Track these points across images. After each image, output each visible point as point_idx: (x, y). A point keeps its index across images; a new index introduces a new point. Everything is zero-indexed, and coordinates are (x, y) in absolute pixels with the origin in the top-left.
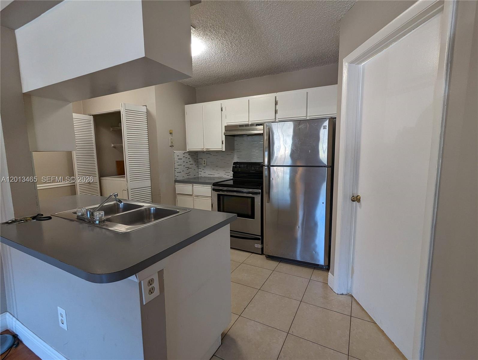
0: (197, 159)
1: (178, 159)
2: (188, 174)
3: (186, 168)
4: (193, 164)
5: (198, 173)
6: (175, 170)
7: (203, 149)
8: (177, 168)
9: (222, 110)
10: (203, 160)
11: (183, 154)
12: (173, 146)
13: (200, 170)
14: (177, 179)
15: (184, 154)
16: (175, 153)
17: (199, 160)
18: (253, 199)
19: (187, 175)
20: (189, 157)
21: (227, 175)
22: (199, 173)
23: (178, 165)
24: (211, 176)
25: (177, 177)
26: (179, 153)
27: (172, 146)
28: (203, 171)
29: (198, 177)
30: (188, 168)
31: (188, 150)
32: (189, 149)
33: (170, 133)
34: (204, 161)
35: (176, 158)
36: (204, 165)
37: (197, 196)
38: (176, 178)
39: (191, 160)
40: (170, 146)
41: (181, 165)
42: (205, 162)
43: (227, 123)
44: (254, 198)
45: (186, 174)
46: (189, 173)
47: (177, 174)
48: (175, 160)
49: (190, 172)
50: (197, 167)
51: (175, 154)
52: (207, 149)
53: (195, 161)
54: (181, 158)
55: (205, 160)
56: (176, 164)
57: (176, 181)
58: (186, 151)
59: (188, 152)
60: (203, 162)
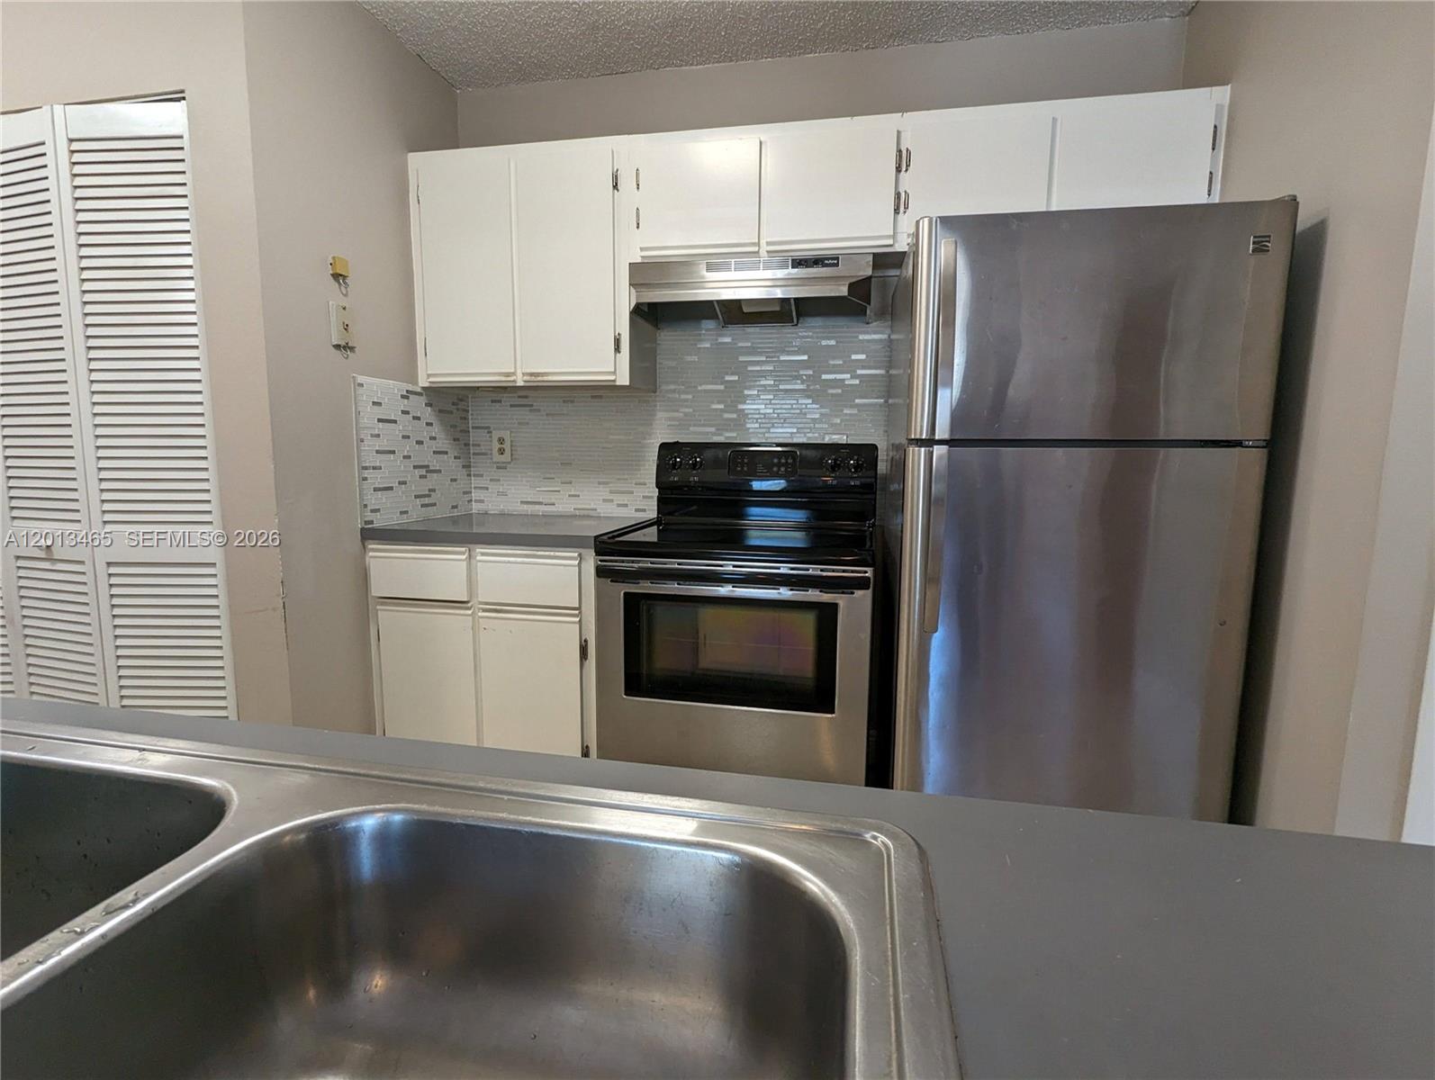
0: (461, 431)
1: (379, 420)
2: (426, 501)
3: (415, 467)
4: (446, 453)
5: (467, 498)
6: (366, 474)
7: (508, 375)
8: (374, 468)
9: (615, 187)
10: (496, 435)
11: (403, 397)
12: (352, 349)
13: (475, 482)
14: (372, 522)
15: (407, 398)
16: (362, 385)
17: (474, 436)
18: (827, 615)
19: (422, 506)
20: (427, 414)
21: (619, 505)
22: (474, 495)
23: (378, 452)
24: (537, 507)
25: (372, 511)
26: (380, 389)
27: (344, 347)
28: (492, 486)
29: (469, 517)
30: (423, 472)
31: (423, 382)
32: (429, 376)
33: (336, 276)
34: (501, 441)
35: (369, 415)
36: (497, 457)
37: (498, 608)
38: (370, 517)
39: (436, 430)
40: (337, 347)
41: (393, 452)
42: (507, 446)
43: (642, 249)
44: (834, 607)
45: (416, 497)
46: (429, 496)
47: (374, 500)
48: (365, 421)
49: (434, 490)
50: (463, 467)
51: (360, 391)
52: (532, 374)
53: (454, 440)
54: (393, 418)
55: (506, 435)
56: (370, 445)
57: (370, 534)
58: (416, 383)
59: (423, 388)
60: (496, 446)
